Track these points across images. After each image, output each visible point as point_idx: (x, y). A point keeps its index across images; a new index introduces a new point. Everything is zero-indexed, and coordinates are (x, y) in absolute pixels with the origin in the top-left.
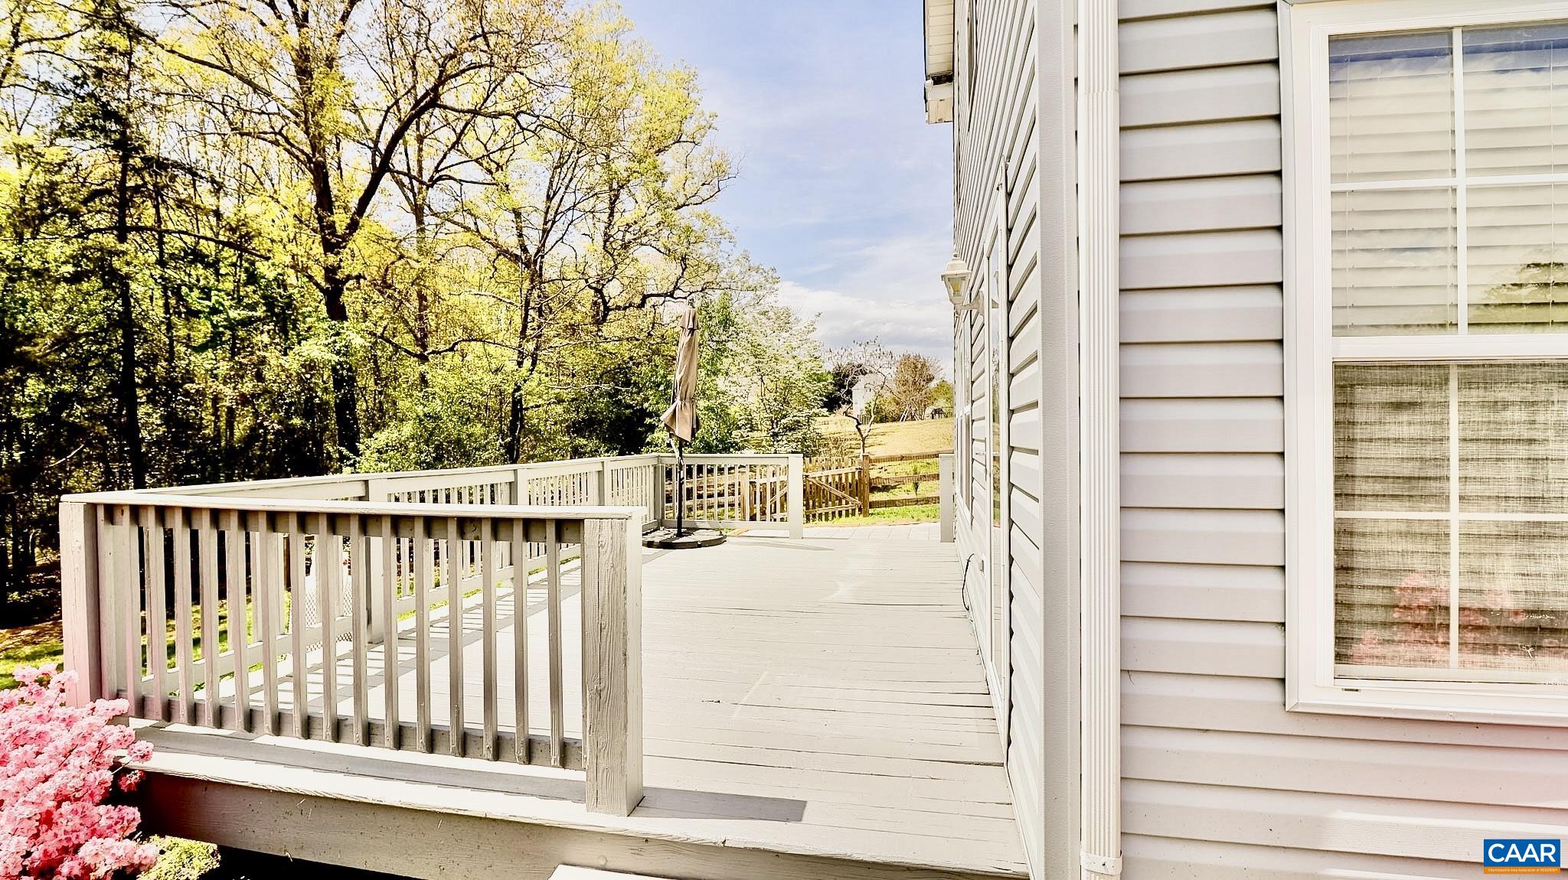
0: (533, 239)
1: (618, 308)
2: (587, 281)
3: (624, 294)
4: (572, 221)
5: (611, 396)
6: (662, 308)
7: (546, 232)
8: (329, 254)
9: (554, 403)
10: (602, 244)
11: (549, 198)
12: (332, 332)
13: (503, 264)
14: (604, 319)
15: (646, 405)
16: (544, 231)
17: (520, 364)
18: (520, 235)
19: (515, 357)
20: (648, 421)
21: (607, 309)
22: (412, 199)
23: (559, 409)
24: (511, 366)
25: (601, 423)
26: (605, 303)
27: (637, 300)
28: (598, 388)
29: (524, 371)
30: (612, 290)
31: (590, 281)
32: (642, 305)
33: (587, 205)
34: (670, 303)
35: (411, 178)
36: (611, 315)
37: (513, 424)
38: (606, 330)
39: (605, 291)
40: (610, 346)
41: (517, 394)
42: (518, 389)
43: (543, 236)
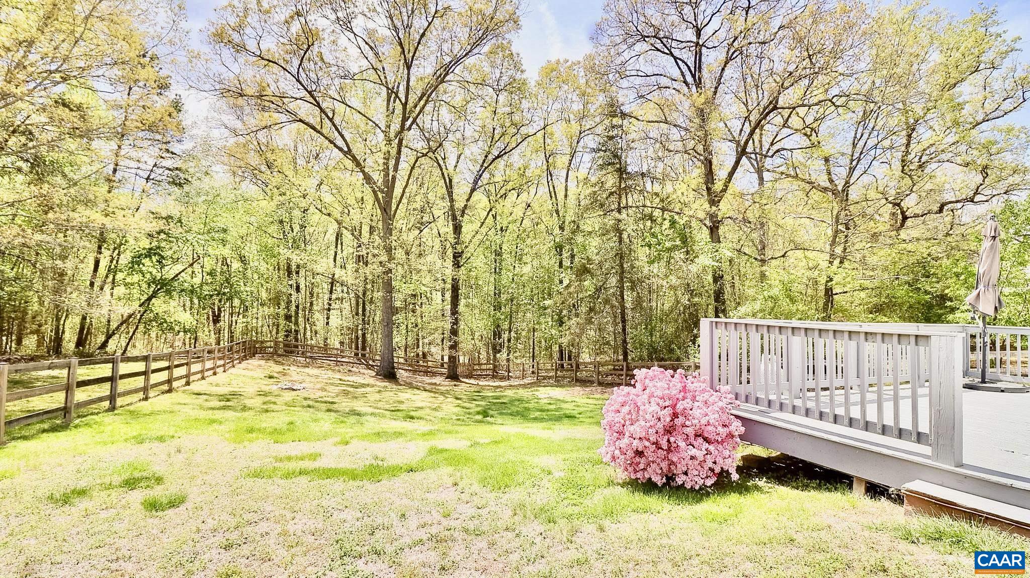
0: (839, 174)
1: (916, 216)
2: (887, 199)
3: (920, 205)
4: (875, 158)
5: (910, 285)
6: (960, 211)
7: (852, 170)
8: (713, 207)
9: (858, 290)
10: (901, 168)
11: (854, 145)
12: (714, 250)
13: (816, 195)
14: (902, 225)
15: (947, 291)
16: (850, 168)
17: (831, 263)
18: (829, 174)
19: (828, 258)
20: (948, 304)
21: (905, 218)
22: (756, 165)
23: (863, 294)
24: (824, 264)
25: (901, 305)
26: (903, 213)
27: (936, 208)
28: (898, 278)
29: (834, 268)
30: (910, 203)
31: (890, 199)
32: (941, 210)
33: (886, 143)
34: (970, 206)
35: (756, 154)
36: (909, 223)
37: (826, 304)
38: (903, 234)
39: (902, 204)
40: (910, 247)
41: (829, 284)
42: (831, 280)
43: (850, 172)
